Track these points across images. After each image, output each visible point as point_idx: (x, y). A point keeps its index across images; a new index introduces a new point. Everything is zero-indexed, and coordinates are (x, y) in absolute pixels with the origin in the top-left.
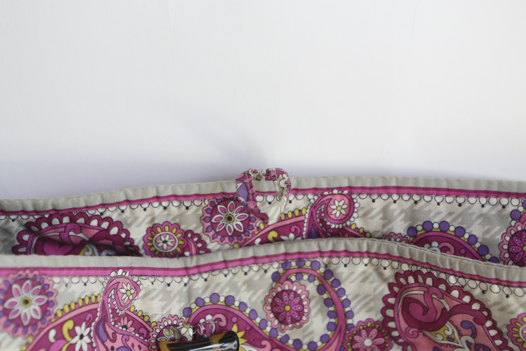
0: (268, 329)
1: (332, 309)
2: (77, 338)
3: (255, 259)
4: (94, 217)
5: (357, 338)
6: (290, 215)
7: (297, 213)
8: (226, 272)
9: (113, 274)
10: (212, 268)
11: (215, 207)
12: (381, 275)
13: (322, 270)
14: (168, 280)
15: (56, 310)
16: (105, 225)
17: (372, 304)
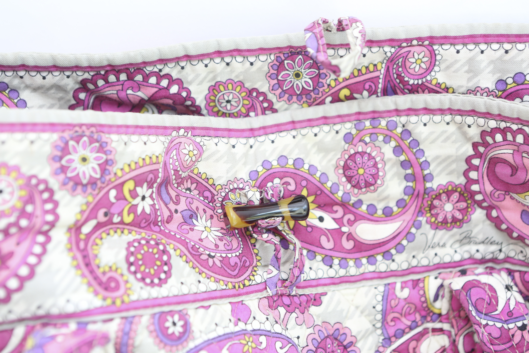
0: (340, 193)
1: (409, 171)
2: (139, 199)
3: (325, 120)
4: (152, 74)
5: (436, 203)
6: (364, 71)
7: (371, 68)
8: (294, 133)
9: (174, 133)
10: (278, 128)
11: (282, 63)
12: (464, 134)
13: (399, 130)
14: (233, 141)
15: (116, 169)
16: (164, 83)
17: (454, 166)
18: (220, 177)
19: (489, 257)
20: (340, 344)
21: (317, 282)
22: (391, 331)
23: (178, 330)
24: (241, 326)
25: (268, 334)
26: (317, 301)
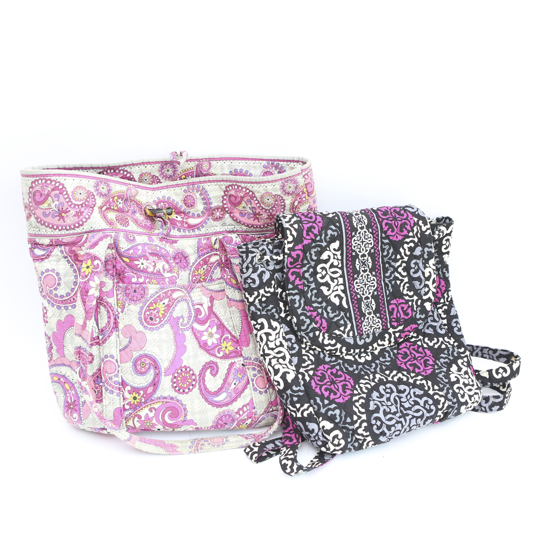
0: (183, 209)
1: (205, 201)
2: (118, 203)
3: (177, 185)
4: (122, 170)
5: (214, 212)
6: (189, 169)
7: (191, 169)
8: (167, 189)
9: (129, 186)
10: (162, 188)
11: (163, 167)
12: (221, 188)
13: (201, 188)
14: (148, 191)
15: (112, 192)
16: (125, 173)
17: (219, 199)
18: (143, 201)
19: (231, 230)
20: (184, 256)
21: (176, 237)
22: (200, 254)
23: (132, 238)
24: (151, 243)
25: (160, 247)
26: (176, 242)
